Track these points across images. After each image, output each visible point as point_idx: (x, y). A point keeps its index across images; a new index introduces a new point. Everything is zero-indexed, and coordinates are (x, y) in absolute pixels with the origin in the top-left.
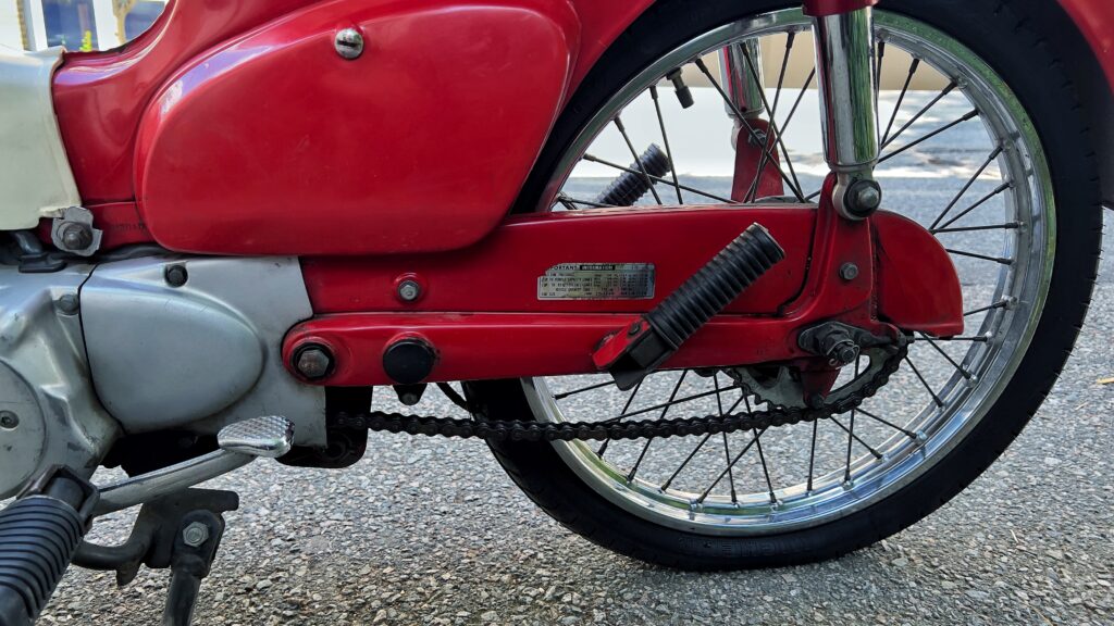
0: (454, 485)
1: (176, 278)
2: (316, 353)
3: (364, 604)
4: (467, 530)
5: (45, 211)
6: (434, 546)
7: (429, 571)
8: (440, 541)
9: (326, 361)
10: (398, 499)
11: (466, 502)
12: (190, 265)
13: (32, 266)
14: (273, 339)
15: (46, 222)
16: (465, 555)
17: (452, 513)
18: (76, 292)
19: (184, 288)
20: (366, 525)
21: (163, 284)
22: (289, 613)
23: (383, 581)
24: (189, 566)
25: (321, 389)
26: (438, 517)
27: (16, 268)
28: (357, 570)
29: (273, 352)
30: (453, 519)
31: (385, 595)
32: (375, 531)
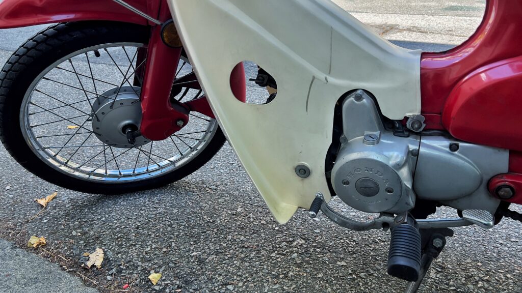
0: (504, 231)
1: (454, 148)
2: (508, 189)
3: (471, 277)
4: (515, 257)
5: (408, 115)
6: (500, 260)
7: (499, 271)
8: (502, 258)
9: (512, 194)
10: (477, 230)
11: (512, 241)
12: (461, 144)
13: (399, 134)
14: (486, 178)
15: (406, 118)
16: (516, 268)
17: (506, 245)
18: (418, 148)
19: (456, 153)
20: (464, 239)
21: (448, 149)
22: (440, 270)
23: (478, 268)
24: (432, 253)
25: (499, 201)
26: (499, 245)
27: (392, 133)
28: (465, 260)
29: (485, 182)
30: (507, 248)
31: (481, 276)
32: (469, 243)
